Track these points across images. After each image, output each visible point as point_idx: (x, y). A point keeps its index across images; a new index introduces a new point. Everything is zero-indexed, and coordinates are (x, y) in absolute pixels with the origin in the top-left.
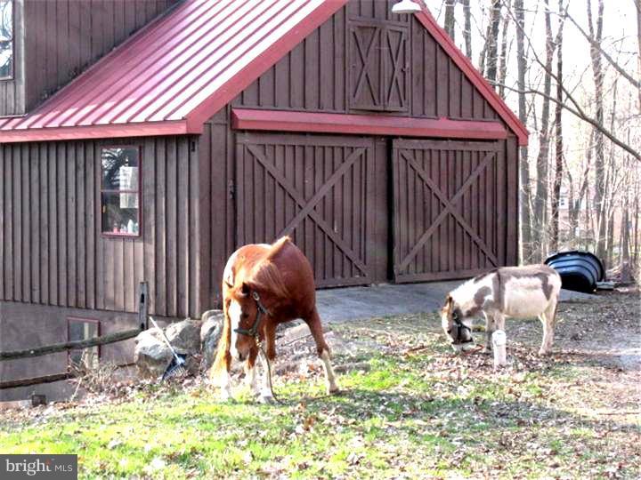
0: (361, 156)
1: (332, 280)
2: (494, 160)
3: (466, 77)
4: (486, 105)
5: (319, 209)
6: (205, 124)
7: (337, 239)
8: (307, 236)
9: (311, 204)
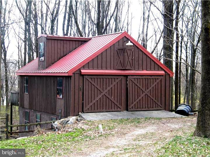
0: (120, 80)
1: (111, 110)
2: (161, 81)
3: (152, 60)
4: (159, 67)
5: (108, 93)
6: (73, 73)
7: (113, 100)
8: (104, 99)
9: (105, 92)
